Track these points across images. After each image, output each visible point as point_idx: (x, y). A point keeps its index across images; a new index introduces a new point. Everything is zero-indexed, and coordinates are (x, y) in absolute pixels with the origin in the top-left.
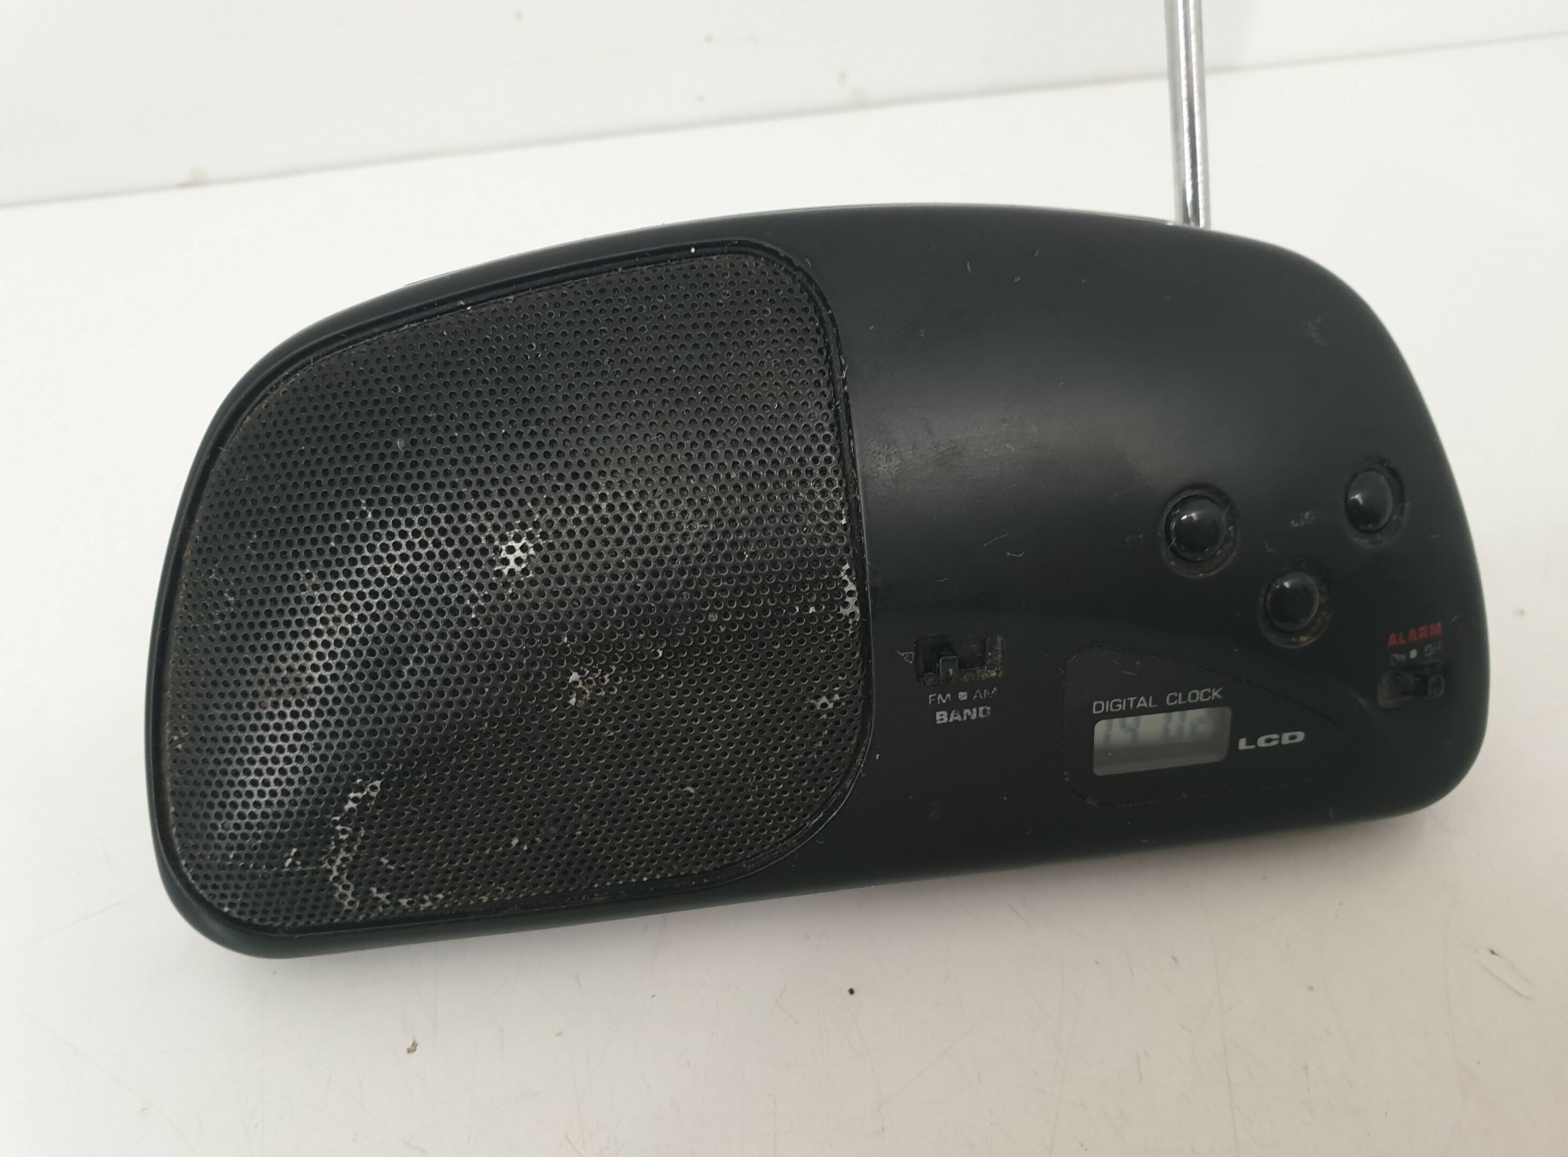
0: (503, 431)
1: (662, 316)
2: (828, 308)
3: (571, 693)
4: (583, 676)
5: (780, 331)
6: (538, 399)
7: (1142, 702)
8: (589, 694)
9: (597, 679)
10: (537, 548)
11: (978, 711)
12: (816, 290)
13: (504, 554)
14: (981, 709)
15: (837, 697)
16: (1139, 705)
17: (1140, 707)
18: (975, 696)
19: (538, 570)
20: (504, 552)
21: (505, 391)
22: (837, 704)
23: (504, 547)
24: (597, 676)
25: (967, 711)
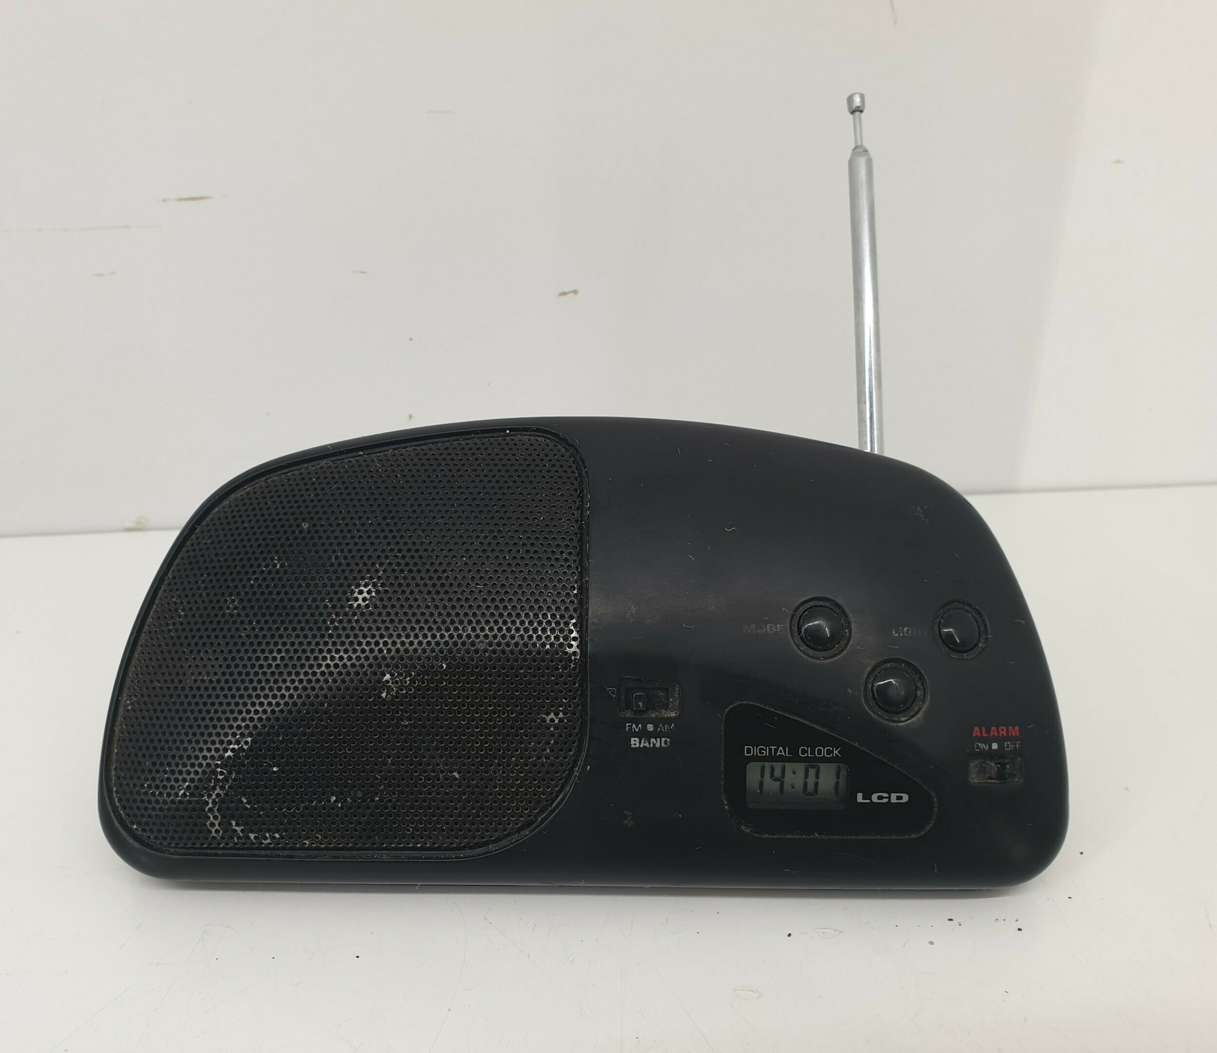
0: (370, 522)
1: (480, 464)
2: (585, 467)
3: (384, 690)
4: (393, 678)
5: (552, 477)
6: (395, 505)
7: (781, 752)
8: (395, 691)
9: (401, 681)
10: (378, 592)
11: (661, 740)
12: (580, 458)
13: (356, 595)
14: (663, 739)
15: (561, 715)
16: (778, 753)
17: (779, 755)
18: (659, 729)
19: (376, 607)
20: (356, 593)
21: (376, 499)
22: (561, 720)
23: (357, 590)
24: (401, 678)
25: (653, 740)
